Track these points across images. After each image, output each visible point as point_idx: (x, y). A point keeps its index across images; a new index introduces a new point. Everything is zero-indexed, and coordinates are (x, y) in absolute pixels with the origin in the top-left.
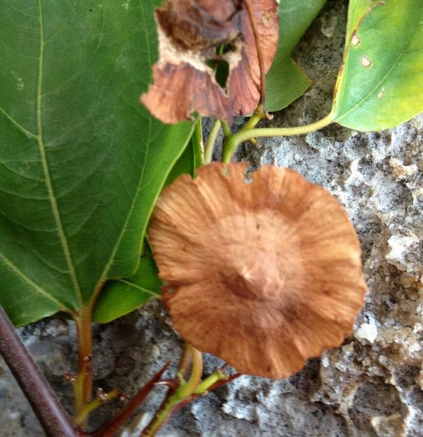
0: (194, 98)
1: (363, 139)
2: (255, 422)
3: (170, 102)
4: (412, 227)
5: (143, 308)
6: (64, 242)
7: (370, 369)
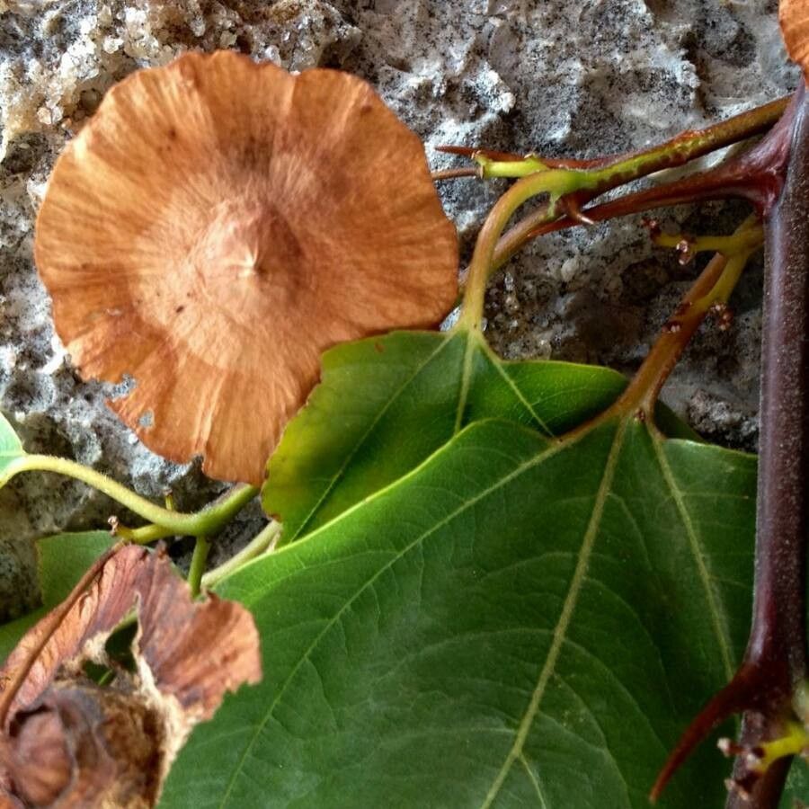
0: (183, 622)
1: (13, 399)
2: (479, 53)
3: (223, 644)
4: (27, 211)
5: (540, 355)
6: (586, 550)
7: (229, 24)
